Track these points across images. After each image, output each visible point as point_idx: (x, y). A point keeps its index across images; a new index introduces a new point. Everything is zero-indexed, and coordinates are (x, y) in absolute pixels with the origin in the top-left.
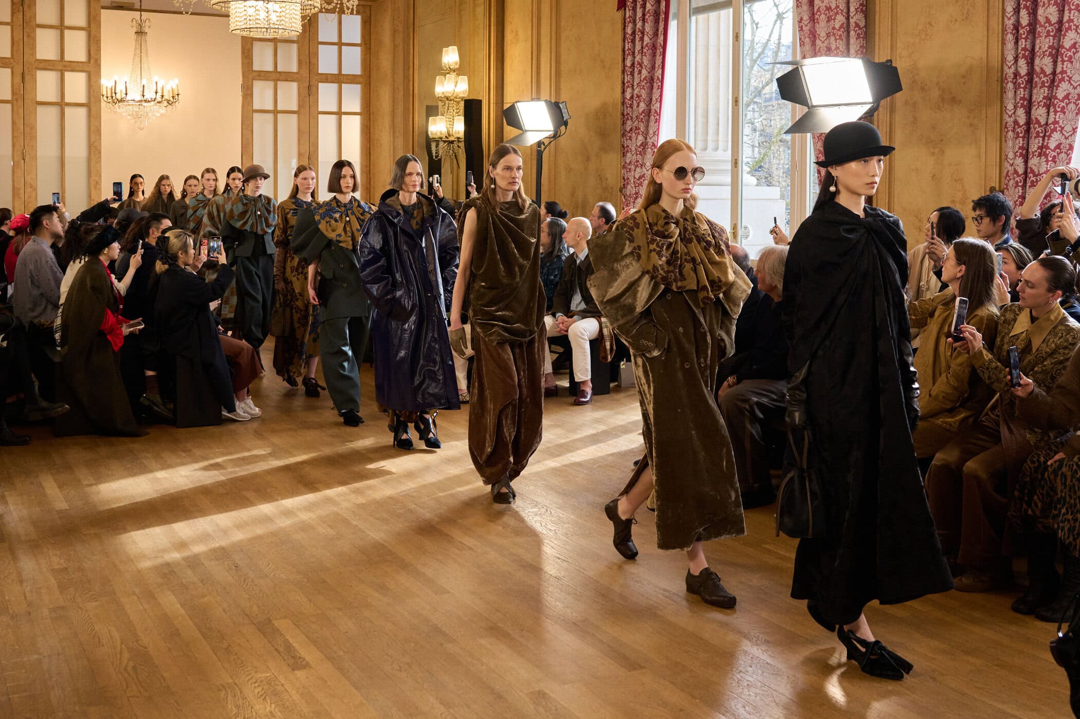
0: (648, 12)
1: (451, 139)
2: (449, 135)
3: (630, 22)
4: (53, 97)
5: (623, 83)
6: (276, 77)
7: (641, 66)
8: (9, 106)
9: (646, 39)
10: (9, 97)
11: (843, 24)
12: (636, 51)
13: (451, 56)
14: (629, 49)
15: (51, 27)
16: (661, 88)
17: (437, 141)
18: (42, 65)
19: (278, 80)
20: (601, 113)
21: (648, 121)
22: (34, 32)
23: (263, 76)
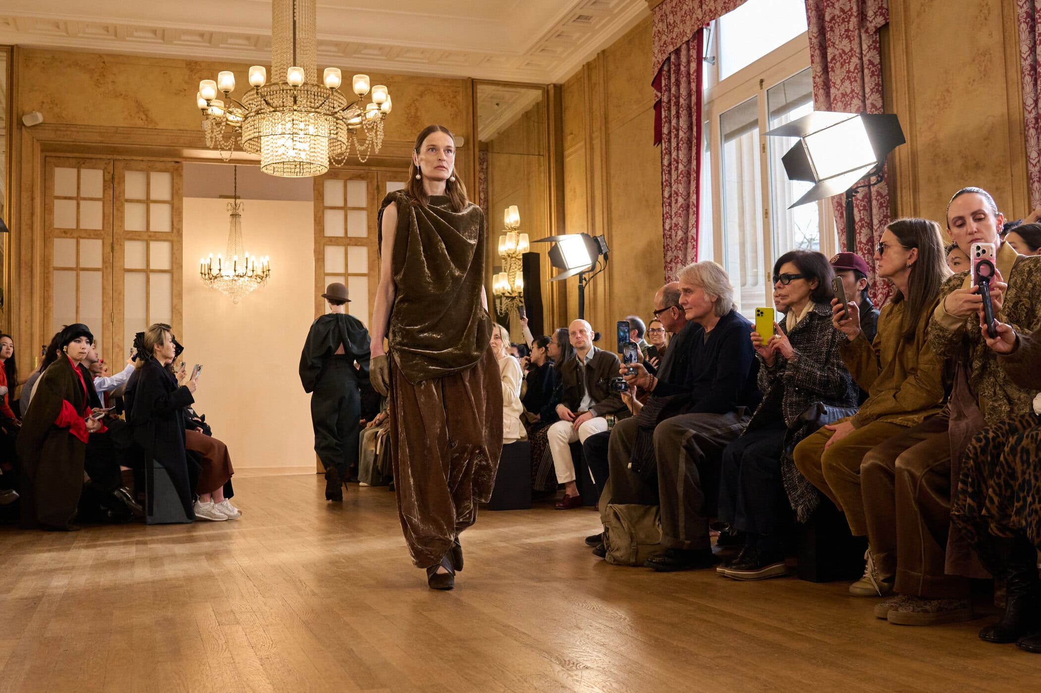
0: (681, 140)
1: (514, 295)
2: (513, 291)
3: (666, 153)
4: (139, 264)
5: (663, 216)
6: (347, 242)
7: (677, 195)
8: (100, 273)
9: (681, 167)
10: (99, 265)
11: (859, 107)
12: (673, 181)
13: (512, 216)
14: (666, 181)
15: (138, 201)
16: (697, 213)
17: (500, 297)
18: (129, 236)
19: (349, 245)
20: (648, 252)
21: (686, 249)
22: (123, 205)
23: (334, 241)
